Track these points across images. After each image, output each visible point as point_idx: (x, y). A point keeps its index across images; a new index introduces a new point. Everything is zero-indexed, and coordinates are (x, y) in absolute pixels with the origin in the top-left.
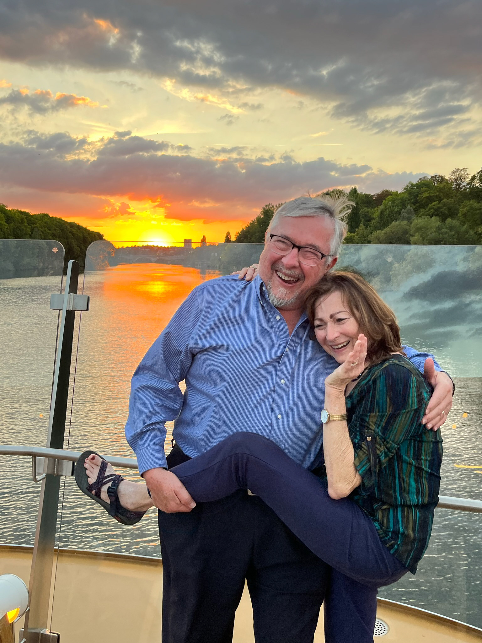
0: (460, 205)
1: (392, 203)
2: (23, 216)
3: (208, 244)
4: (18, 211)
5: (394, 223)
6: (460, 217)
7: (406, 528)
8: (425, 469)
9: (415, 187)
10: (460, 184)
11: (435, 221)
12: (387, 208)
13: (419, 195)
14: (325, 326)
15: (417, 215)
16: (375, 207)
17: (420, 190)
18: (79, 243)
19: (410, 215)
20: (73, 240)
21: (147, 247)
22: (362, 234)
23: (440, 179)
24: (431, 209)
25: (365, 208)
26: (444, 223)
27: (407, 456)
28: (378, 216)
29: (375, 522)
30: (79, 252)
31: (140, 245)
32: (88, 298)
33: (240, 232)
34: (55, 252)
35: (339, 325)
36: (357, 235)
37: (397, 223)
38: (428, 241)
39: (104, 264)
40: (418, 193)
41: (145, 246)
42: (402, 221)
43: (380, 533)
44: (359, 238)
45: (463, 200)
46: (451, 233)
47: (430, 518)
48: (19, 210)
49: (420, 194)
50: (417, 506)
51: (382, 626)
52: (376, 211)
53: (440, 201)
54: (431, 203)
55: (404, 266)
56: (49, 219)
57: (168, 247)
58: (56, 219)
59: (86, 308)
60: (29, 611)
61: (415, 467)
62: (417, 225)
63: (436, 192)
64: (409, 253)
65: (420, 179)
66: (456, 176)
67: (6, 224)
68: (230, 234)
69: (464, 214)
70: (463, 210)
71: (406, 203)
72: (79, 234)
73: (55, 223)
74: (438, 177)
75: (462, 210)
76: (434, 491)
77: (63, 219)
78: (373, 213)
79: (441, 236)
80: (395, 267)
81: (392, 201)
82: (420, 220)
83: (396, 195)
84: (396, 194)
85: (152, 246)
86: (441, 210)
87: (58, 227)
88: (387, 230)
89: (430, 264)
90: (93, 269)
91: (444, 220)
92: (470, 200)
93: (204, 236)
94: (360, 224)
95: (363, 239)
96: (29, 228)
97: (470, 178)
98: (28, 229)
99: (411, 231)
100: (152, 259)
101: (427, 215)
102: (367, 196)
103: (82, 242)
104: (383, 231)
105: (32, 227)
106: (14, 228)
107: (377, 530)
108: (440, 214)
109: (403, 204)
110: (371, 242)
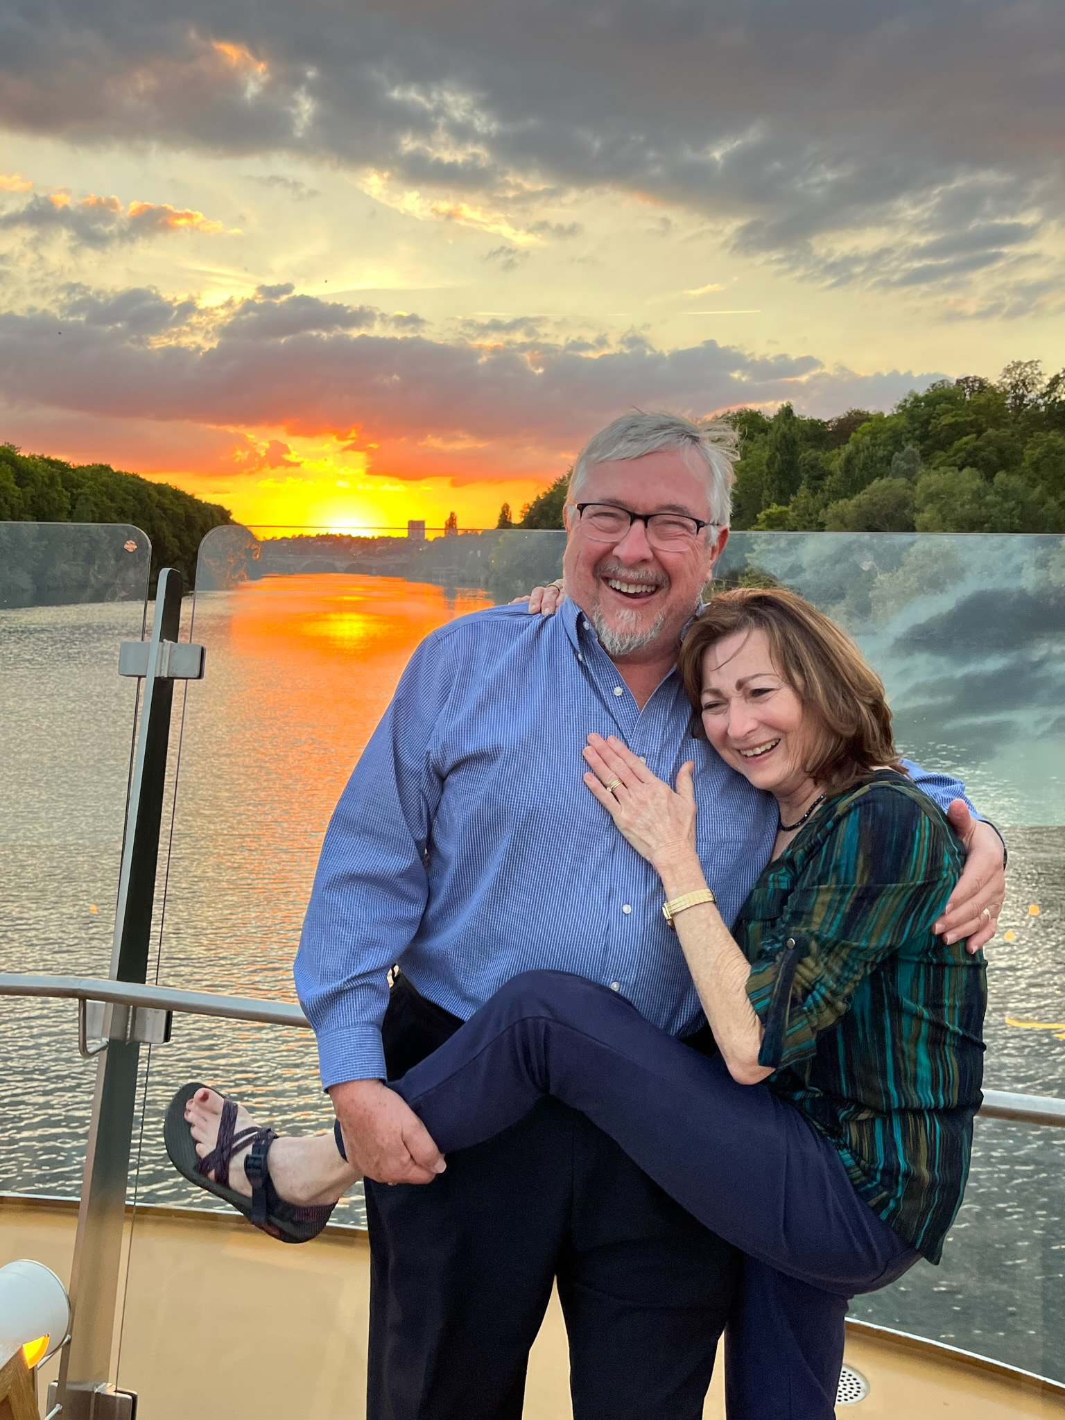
0: (1025, 443)
1: (871, 439)
2: (54, 470)
3: (460, 533)
4: (43, 458)
5: (876, 483)
6: (1027, 468)
7: (914, 1160)
8: (951, 1027)
9: (923, 404)
10: (1023, 396)
11: (970, 479)
12: (861, 448)
13: (933, 421)
14: (725, 707)
15: (927, 466)
16: (834, 448)
17: (934, 409)
18: (178, 530)
19: (912, 465)
20: (164, 524)
21: (328, 538)
22: (804, 508)
23: (977, 385)
24: (959, 450)
25: (811, 451)
26: (992, 481)
27: (911, 999)
28: (841, 468)
29: (842, 1150)
30: (176, 551)
31: (313, 533)
32: (203, 650)
33: (531, 504)
34: (130, 551)
35: (756, 705)
36: (793, 510)
37: (884, 482)
38: (954, 523)
39: (236, 576)
40: (930, 417)
41: (323, 536)
42: (894, 478)
43: (854, 1175)
44: (797, 516)
45: (1032, 432)
46: (1006, 506)
47: (966, 1137)
48: (46, 457)
49: (934, 418)
50: (936, 1111)
51: (852, 1381)
52: (834, 456)
53: (979, 433)
54: (959, 439)
55: (901, 578)
56: (110, 477)
57: (373, 538)
58: (126, 475)
59: (197, 673)
60: (69, 1342)
61: (931, 1023)
62: (929, 486)
63: (971, 414)
64: (912, 550)
65: (934, 385)
66: (1015, 378)
67: (17, 488)
68: (510, 509)
69: (1034, 463)
70: (1033, 454)
71: (903, 437)
72: (178, 511)
73: (124, 484)
74: (972, 382)
75: (1031, 453)
76: (971, 1079)
77: (142, 476)
78: (830, 461)
79: (983, 509)
80: (880, 580)
81: (870, 435)
82: (934, 476)
83: (881, 421)
84: (880, 418)
85: (338, 535)
86: (983, 454)
87: (131, 495)
88: (861, 497)
89: (957, 574)
90: (211, 587)
91: (989, 476)
92: (1049, 431)
93: (452, 514)
94: (799, 486)
95: (807, 518)
96: (66, 496)
97: (1048, 382)
98: (64, 499)
99: (915, 499)
100: (338, 564)
101: (950, 466)
102: (813, 424)
103: (183, 527)
104: (853, 501)
105: (72, 494)
106: (34, 496)
107: (847, 1169)
108: (981, 463)
109: (897, 440)
110: (825, 525)
